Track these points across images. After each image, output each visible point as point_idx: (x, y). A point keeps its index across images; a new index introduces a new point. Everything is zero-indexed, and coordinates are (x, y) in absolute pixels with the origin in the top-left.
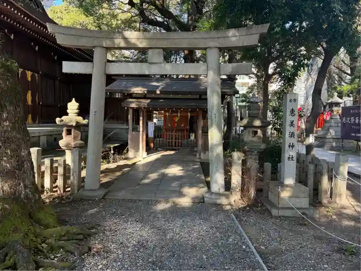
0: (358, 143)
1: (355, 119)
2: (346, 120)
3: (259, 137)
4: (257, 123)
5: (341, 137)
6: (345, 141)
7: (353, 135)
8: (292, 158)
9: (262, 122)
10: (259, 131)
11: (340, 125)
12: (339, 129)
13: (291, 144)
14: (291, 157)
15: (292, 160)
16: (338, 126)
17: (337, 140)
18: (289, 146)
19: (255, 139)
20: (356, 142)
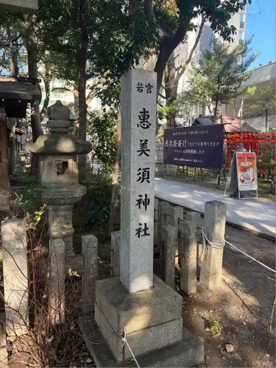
0: (178, 167)
1: (177, 142)
2: (169, 143)
3: (71, 174)
4: (66, 146)
5: (164, 161)
6: (167, 165)
7: (176, 159)
8: (146, 229)
9: (76, 144)
10: (71, 162)
11: (162, 149)
12: (162, 154)
13: (143, 198)
14: (143, 228)
15: (146, 234)
16: (159, 150)
17: (159, 165)
18: (139, 202)
19: (63, 179)
20: (176, 166)
